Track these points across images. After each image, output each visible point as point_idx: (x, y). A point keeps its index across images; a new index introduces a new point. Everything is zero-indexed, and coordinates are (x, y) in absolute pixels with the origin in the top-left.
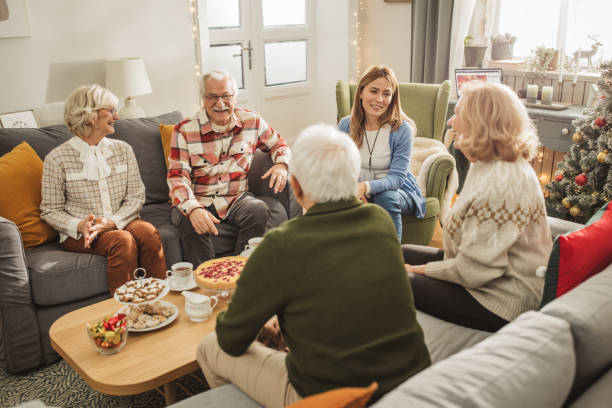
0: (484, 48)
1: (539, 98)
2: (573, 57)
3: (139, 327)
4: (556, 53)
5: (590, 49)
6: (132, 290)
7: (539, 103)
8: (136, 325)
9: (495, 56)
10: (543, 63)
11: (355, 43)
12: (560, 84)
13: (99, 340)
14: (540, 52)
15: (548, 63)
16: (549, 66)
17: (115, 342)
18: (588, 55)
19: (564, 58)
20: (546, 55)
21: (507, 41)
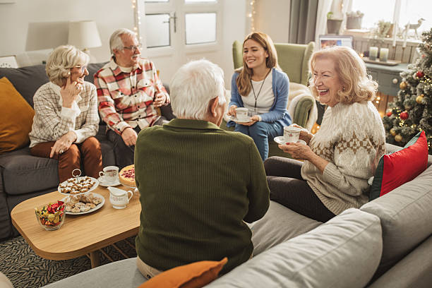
0: (341, 21)
2: (404, 28)
3: (75, 211)
4: (392, 25)
6: (71, 184)
8: (73, 210)
9: (349, 26)
10: (382, 32)
11: (250, 15)
12: (393, 47)
13: (44, 220)
14: (380, 24)
15: (386, 32)
16: (387, 34)
17: (55, 222)
18: (415, 27)
19: (397, 29)
20: (385, 26)
21: (358, 16)
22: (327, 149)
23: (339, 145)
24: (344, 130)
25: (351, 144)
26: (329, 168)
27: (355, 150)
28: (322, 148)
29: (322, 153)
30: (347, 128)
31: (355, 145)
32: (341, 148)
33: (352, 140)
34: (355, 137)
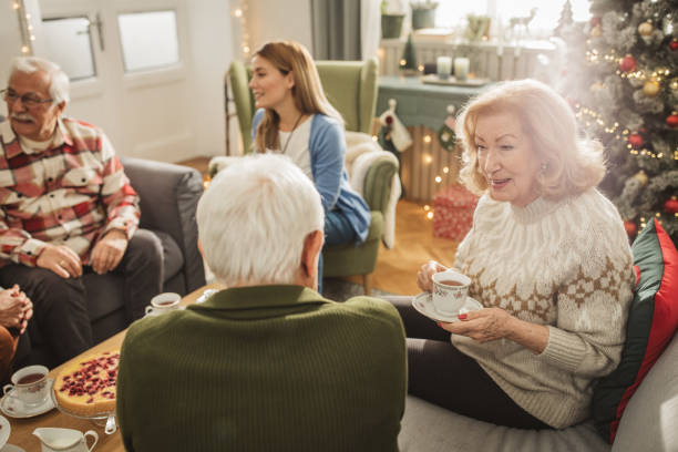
0: (402, 17)
1: (453, 73)
2: (508, 24)
4: (489, 20)
5: (528, 15)
7: (452, 80)
9: (416, 25)
10: (475, 31)
11: (239, 13)
12: (500, 58)
14: (471, 19)
15: (482, 32)
18: (526, 21)
20: (480, 22)
21: (428, 7)
22: (540, 297)
23: (572, 290)
24: (583, 256)
25: (605, 282)
26: (555, 339)
27: (615, 293)
28: (525, 297)
29: (524, 307)
30: (593, 250)
31: (613, 282)
32: (579, 296)
33: (604, 275)
34: (610, 267)
